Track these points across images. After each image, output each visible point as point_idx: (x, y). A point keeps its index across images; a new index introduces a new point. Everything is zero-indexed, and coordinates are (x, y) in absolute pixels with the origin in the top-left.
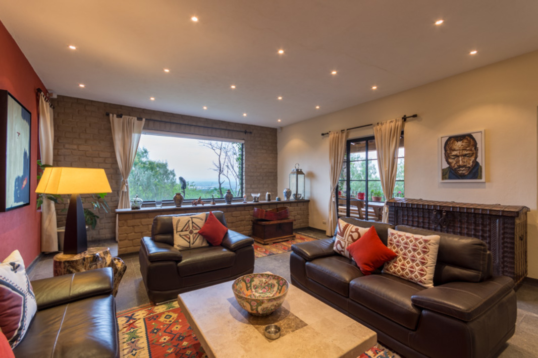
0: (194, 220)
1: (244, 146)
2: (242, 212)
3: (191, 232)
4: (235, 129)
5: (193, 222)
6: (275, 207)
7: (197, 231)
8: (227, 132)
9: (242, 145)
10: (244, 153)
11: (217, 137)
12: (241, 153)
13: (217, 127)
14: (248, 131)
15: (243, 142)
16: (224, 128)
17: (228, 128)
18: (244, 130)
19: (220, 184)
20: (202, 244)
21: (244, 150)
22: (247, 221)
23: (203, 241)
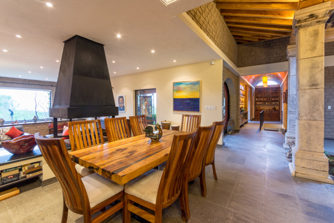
0: (3, 130)
1: (51, 93)
2: (43, 126)
3: (2, 134)
4: (45, 84)
5: (2, 131)
6: (64, 122)
7: (4, 134)
8: (39, 86)
9: (50, 92)
10: (51, 96)
11: (32, 88)
12: (50, 96)
13: (32, 83)
14: (53, 85)
15: (51, 91)
16: (38, 84)
17: (40, 84)
18: (51, 85)
19: (36, 113)
20: (8, 138)
21: (51, 94)
22: (46, 130)
23: (8, 137)
